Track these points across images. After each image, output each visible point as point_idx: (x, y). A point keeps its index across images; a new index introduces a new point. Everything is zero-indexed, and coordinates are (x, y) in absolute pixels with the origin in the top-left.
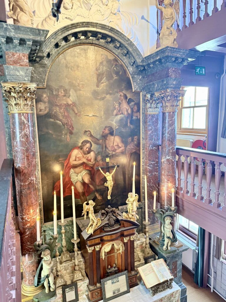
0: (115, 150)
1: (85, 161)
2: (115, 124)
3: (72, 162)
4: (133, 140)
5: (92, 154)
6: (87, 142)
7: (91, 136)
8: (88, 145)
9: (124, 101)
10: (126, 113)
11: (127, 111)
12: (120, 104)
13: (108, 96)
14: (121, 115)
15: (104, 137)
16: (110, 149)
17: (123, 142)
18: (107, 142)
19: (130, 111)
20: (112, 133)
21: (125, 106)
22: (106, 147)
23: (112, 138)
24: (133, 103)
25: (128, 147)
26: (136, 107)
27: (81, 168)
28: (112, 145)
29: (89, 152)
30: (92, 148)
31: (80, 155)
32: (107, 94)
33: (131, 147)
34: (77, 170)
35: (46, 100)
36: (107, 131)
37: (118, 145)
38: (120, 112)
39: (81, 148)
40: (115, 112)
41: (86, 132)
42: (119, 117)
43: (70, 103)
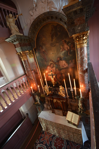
0: (63, 66)
2: (62, 55)
3: (48, 71)
5: (54, 68)
6: (52, 64)
7: (53, 61)
8: (52, 65)
9: (65, 44)
11: (67, 48)
12: (63, 46)
13: (57, 44)
14: (65, 51)
15: (58, 61)
16: (61, 66)
17: (67, 63)
18: (59, 63)
19: (69, 48)
20: (61, 59)
21: (66, 46)
22: (59, 65)
23: (61, 61)
24: (70, 44)
25: (70, 65)
26: (72, 45)
28: (62, 64)
29: (53, 67)
30: (54, 66)
31: (50, 68)
32: (56, 43)
36: (59, 59)
37: (64, 64)
38: (64, 49)
39: (50, 66)
40: (61, 50)
41: (51, 60)
42: (63, 52)
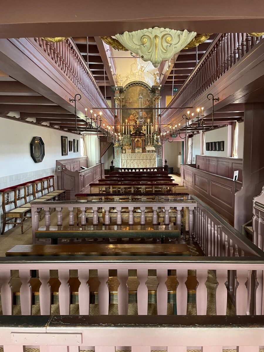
0: (143, 116)
1: (134, 118)
3: (130, 119)
4: (150, 113)
7: (136, 111)
8: (135, 114)
9: (147, 101)
10: (148, 105)
17: (146, 114)
19: (149, 104)
24: (150, 102)
25: (148, 116)
27: (133, 121)
29: (135, 116)
31: (133, 117)
33: (149, 115)
34: (132, 121)
35: (124, 101)
37: (145, 115)
39: (133, 115)
40: (144, 104)
42: (145, 106)
43: (130, 102)
